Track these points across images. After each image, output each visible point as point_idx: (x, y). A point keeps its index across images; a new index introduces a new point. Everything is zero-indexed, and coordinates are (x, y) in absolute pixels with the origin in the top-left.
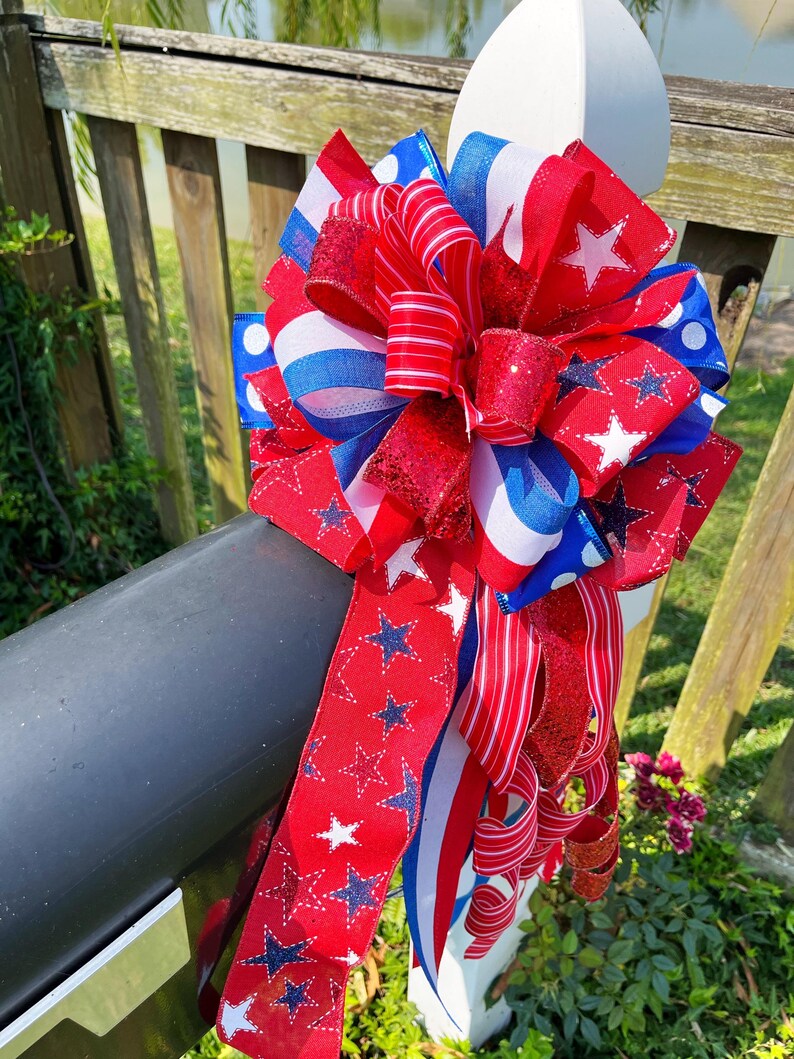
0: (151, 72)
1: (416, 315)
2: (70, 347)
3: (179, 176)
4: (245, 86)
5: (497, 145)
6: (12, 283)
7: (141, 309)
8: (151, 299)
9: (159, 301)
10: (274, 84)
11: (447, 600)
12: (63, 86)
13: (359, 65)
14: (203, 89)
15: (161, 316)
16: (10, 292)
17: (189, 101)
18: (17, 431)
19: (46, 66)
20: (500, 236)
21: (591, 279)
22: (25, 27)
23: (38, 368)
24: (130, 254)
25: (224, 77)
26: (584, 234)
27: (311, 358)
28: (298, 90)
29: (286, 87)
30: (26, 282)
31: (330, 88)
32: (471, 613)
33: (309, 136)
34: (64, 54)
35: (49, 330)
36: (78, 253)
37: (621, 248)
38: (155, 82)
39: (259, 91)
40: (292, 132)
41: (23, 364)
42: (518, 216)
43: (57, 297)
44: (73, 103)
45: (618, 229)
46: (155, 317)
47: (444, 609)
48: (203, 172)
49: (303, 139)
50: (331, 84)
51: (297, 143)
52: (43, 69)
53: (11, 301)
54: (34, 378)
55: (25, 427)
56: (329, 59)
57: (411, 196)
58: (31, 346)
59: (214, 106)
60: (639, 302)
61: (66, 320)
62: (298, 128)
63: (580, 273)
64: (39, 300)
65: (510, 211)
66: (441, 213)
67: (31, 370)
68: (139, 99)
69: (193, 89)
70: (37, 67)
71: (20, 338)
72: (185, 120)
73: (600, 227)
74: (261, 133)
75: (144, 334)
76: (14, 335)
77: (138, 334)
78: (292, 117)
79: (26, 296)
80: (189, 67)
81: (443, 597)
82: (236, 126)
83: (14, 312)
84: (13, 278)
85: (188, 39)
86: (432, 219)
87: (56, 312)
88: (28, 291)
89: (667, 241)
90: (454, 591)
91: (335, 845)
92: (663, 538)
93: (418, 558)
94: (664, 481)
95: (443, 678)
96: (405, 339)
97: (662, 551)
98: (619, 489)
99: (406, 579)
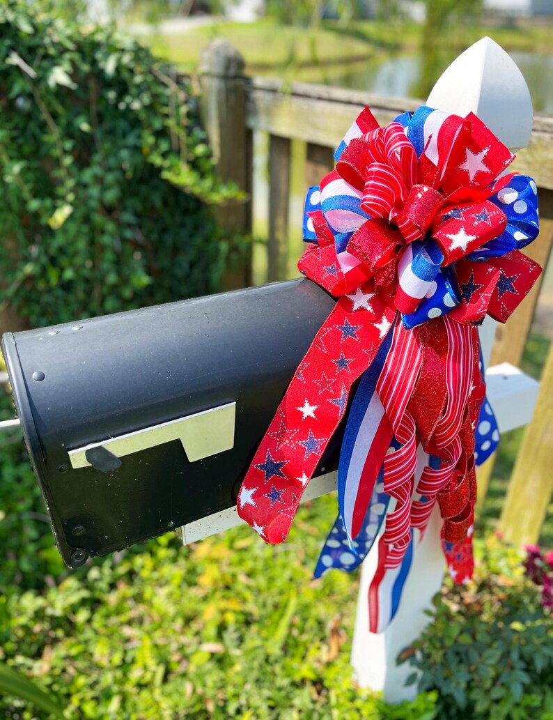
1: (378, 173)
11: (380, 322)
12: (258, 115)
21: (472, 176)
26: (468, 152)
27: (335, 198)
32: (391, 331)
36: (248, 208)
37: (486, 161)
42: (435, 140)
44: (263, 126)
45: (485, 152)
47: (378, 326)
57: (388, 129)
60: (493, 188)
61: (235, 244)
63: (467, 173)
66: (399, 135)
67: (210, 270)
70: (245, 104)
73: (476, 151)
81: (379, 321)
83: (209, 236)
86: (394, 138)
89: (509, 160)
90: (384, 320)
91: (305, 416)
92: (485, 297)
93: (370, 302)
94: (490, 270)
95: (370, 352)
96: (371, 182)
97: (484, 302)
98: (472, 277)
99: (362, 309)
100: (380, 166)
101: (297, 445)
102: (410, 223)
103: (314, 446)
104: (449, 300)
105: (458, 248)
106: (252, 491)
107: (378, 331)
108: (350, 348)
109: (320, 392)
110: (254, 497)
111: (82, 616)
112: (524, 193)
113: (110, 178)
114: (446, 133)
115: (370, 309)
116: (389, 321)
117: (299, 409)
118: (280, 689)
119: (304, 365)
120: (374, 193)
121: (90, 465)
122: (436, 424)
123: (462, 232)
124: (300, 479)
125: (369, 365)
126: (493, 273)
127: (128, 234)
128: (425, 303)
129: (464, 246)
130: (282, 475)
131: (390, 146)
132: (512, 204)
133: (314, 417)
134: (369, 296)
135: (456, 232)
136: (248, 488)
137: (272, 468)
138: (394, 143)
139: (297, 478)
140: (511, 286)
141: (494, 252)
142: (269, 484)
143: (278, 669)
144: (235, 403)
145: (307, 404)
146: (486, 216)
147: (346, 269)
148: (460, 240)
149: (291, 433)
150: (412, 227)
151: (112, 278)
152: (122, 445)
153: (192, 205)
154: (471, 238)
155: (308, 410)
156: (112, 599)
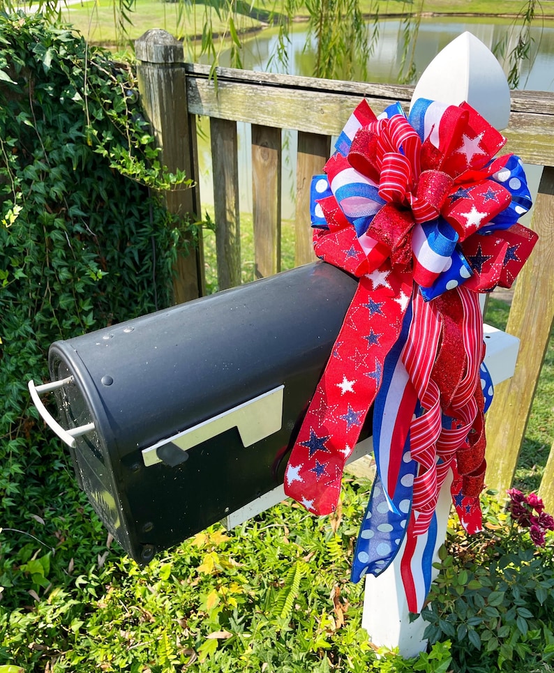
0: (251, 94)
1: (393, 162)
2: (186, 246)
3: (259, 150)
4: (302, 101)
5: (429, 102)
6: (159, 208)
7: (226, 226)
8: (233, 220)
9: (238, 222)
10: (318, 99)
11: (400, 297)
12: (201, 102)
13: (365, 89)
14: (279, 103)
15: (238, 231)
16: (158, 213)
17: (270, 109)
18: (149, 294)
19: (192, 90)
20: (428, 138)
21: (469, 158)
22: (183, 69)
23: (167, 257)
24: (224, 195)
25: (291, 96)
26: (465, 139)
27: (348, 186)
28: (331, 102)
29: (324, 101)
30: (167, 207)
31: (349, 100)
32: (410, 304)
33: (335, 126)
34: (203, 84)
35: (177, 234)
37: (482, 145)
38: (253, 99)
39: (309, 103)
40: (326, 124)
41: (158, 255)
42: (437, 129)
43: (182, 217)
44: (205, 111)
45: (480, 137)
46: (234, 232)
47: (398, 301)
48: (273, 148)
49: (332, 128)
50: (349, 99)
51: (327, 130)
52: (190, 92)
53: (158, 218)
54: (164, 263)
55: (154, 292)
56: (349, 86)
57: (393, 121)
58: (165, 244)
59: (284, 112)
60: (490, 168)
61: (186, 230)
62: (329, 122)
63: (464, 156)
64: (173, 218)
65: (433, 126)
66: (405, 126)
67: (163, 258)
68: (243, 109)
69: (273, 103)
70: (187, 91)
71: (159, 239)
72: (267, 119)
73: (472, 135)
74: (308, 125)
75: (227, 242)
76: (155, 237)
77: (223, 241)
78: (326, 117)
79: (166, 214)
80: (272, 92)
81: (398, 296)
82: (295, 121)
83: (159, 224)
84: (160, 205)
85: (273, 76)
86: (401, 129)
87: (181, 226)
88: (168, 213)
89: (502, 143)
90: (402, 294)
91: (344, 391)
92: (497, 266)
93: (387, 279)
94: (498, 242)
95: (396, 326)
96: (388, 171)
97: (496, 271)
98: (479, 249)
99: (381, 287)
100: (394, 156)
101: (338, 419)
102: (429, 205)
103: (354, 419)
104: (464, 272)
105: (472, 225)
106: (298, 468)
107: (399, 306)
108: (378, 324)
109: (356, 368)
110: (300, 473)
111: (76, 625)
112: (516, 171)
113: (54, 172)
114: (447, 122)
115: (387, 285)
116: (407, 295)
117: (338, 385)
118: (298, 663)
119: (338, 344)
120: (391, 180)
121: (161, 461)
122: (457, 387)
123: (474, 210)
124: (343, 451)
125: (397, 337)
126: (501, 244)
127: (78, 228)
128: (442, 277)
129: (477, 223)
130: (325, 449)
131: (398, 138)
132: (508, 182)
133: (353, 391)
134: (386, 274)
135: (469, 211)
136: (294, 466)
137: (316, 444)
138: (402, 134)
139: (340, 451)
140: (514, 255)
141: (499, 226)
142: (313, 459)
143: (290, 644)
144: (283, 386)
145: (345, 380)
146: (492, 195)
147: (367, 251)
148: (474, 218)
149: (331, 409)
150: (428, 209)
151: (64, 274)
152: (187, 439)
153: (137, 193)
154: (483, 215)
155: (346, 386)
156: (103, 603)
